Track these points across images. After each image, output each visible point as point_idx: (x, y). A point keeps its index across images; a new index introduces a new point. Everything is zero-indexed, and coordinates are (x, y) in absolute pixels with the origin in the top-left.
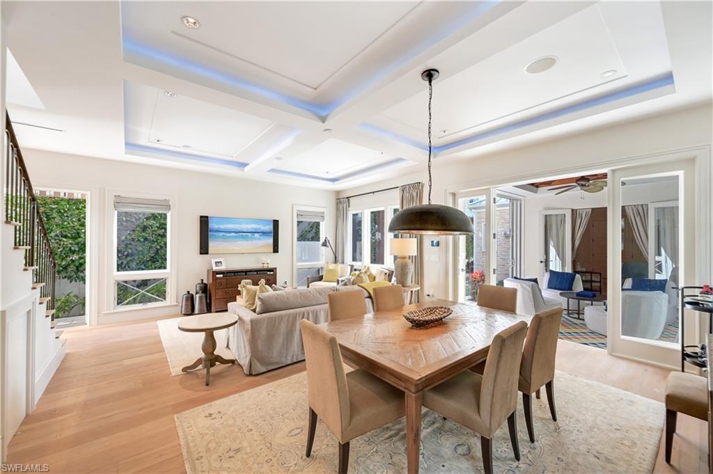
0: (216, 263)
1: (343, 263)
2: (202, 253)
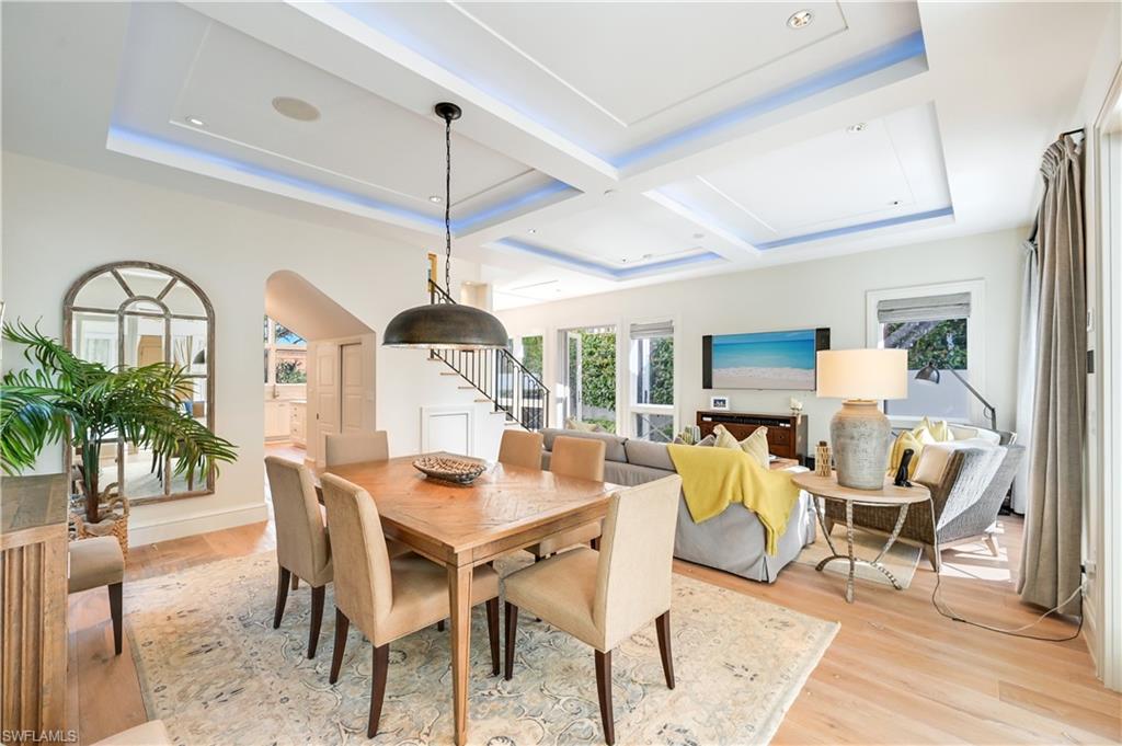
0: (716, 401)
2: (704, 387)
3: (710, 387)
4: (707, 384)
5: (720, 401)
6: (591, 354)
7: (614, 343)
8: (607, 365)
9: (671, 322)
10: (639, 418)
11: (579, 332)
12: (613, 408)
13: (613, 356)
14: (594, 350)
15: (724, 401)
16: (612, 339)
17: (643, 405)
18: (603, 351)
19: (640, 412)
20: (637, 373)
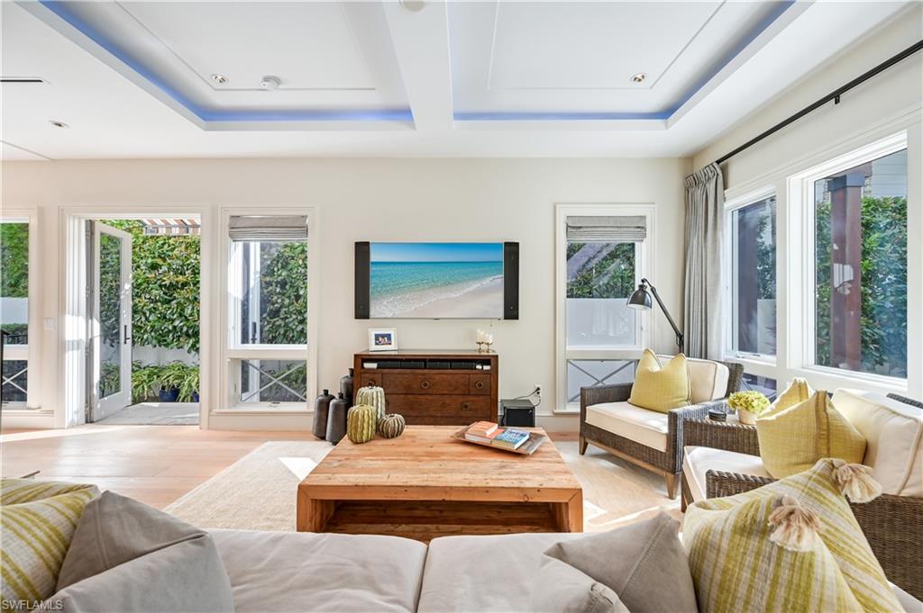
0: (377, 337)
1: (704, 354)
2: (358, 316)
3: (367, 317)
4: (362, 311)
5: (383, 336)
6: (154, 267)
7: (197, 252)
8: (184, 285)
9: (305, 217)
10: (245, 365)
11: (129, 230)
12: (195, 348)
13: (196, 272)
14: (160, 261)
15: (389, 336)
16: (195, 247)
17: (250, 346)
18: (176, 264)
19: (244, 357)
20: (240, 296)
